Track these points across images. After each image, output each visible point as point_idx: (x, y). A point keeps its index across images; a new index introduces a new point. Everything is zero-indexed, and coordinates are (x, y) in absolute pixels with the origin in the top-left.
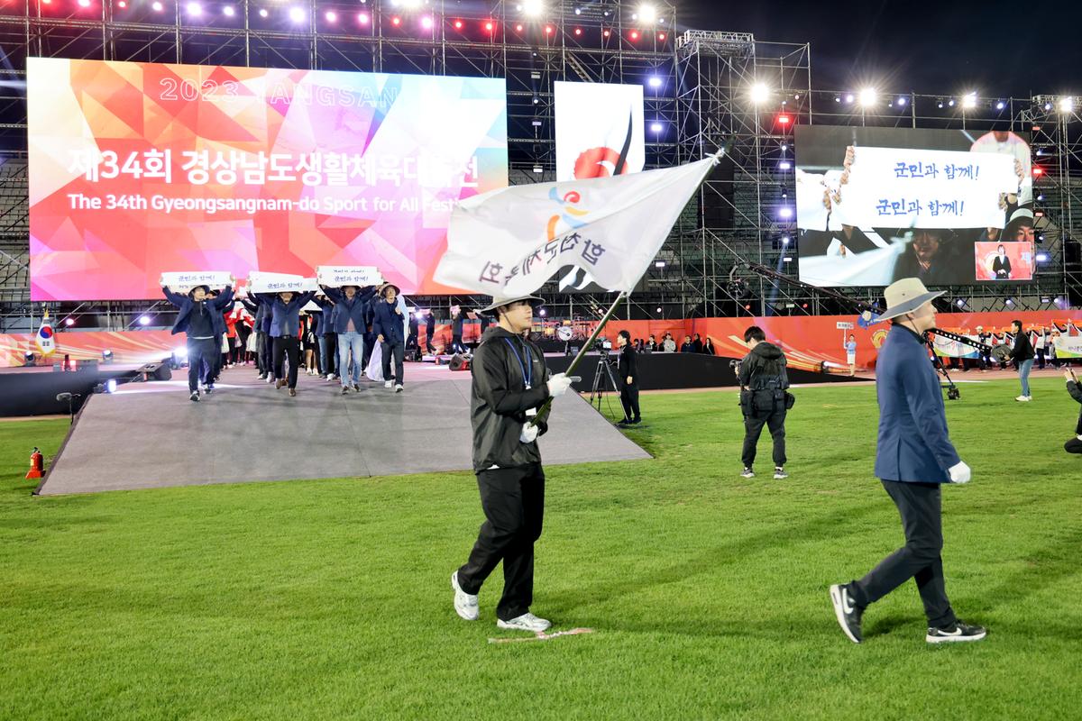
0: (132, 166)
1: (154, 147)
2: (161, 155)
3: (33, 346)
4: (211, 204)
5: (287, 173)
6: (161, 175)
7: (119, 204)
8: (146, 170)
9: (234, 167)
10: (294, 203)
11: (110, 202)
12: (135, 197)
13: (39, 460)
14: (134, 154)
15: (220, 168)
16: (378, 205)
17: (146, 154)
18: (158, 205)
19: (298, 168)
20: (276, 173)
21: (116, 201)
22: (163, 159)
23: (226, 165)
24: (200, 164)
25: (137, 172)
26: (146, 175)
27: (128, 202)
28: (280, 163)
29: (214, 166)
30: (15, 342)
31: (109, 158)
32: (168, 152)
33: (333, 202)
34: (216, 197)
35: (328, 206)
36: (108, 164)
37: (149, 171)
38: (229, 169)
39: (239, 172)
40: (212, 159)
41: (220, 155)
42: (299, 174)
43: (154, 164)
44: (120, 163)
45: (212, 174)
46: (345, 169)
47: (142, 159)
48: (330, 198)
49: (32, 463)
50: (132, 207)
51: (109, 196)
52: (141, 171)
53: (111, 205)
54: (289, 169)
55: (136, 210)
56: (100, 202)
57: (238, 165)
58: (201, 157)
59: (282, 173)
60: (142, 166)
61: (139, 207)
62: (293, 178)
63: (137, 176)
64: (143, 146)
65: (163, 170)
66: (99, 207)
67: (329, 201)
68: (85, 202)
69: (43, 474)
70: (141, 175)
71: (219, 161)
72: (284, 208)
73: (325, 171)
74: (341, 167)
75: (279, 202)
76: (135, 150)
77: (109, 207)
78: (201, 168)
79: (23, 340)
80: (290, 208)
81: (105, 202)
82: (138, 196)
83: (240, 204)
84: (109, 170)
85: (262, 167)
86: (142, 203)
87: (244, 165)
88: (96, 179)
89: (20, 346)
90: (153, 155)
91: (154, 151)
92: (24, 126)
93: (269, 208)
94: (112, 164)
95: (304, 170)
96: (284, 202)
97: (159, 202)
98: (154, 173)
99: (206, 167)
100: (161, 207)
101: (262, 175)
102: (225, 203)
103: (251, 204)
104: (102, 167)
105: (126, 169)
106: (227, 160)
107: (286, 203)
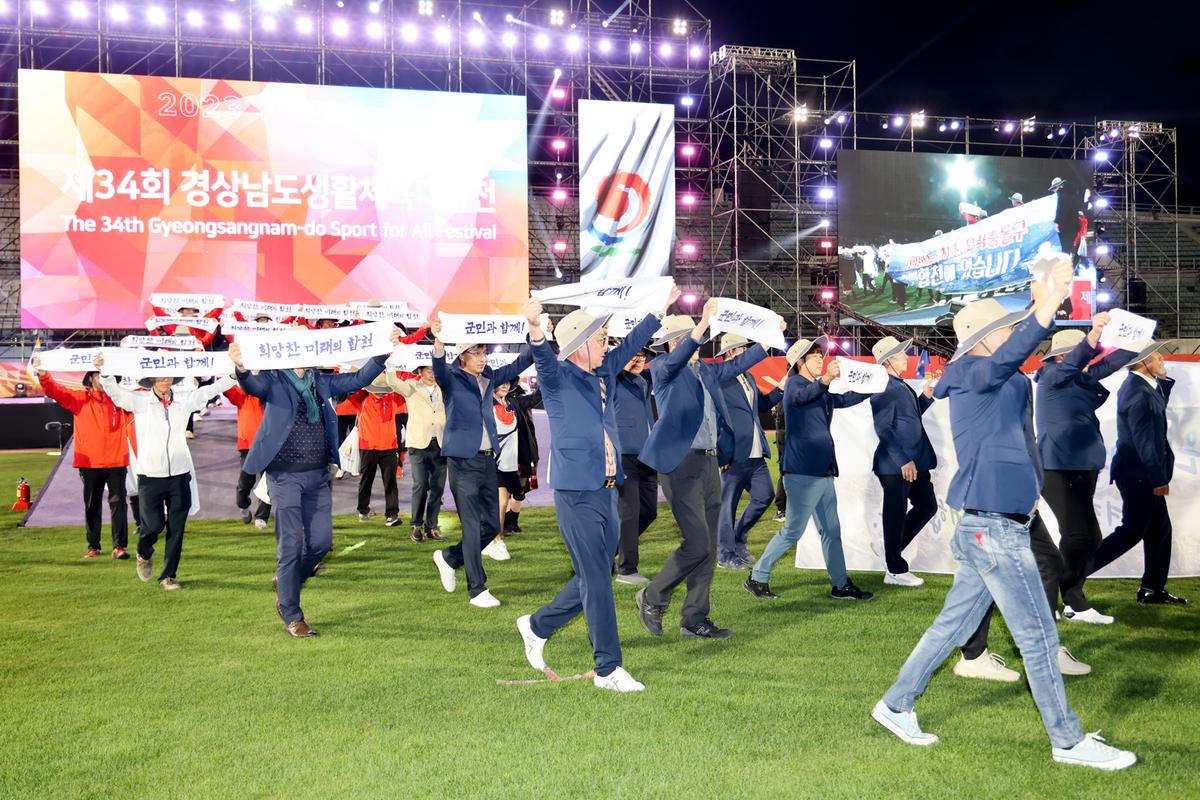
0: (128, 186)
1: (152, 166)
2: (159, 174)
3: (23, 376)
4: (211, 228)
5: (292, 196)
6: (159, 196)
7: (115, 227)
8: (143, 190)
9: (236, 189)
10: (300, 228)
11: (105, 224)
12: (131, 219)
13: (26, 491)
14: (131, 174)
15: (222, 189)
16: (388, 230)
17: (143, 174)
18: (155, 228)
19: (304, 191)
20: (280, 195)
21: (112, 223)
22: (161, 179)
23: (227, 187)
24: (200, 184)
25: (133, 192)
26: (144, 196)
27: (124, 225)
28: (284, 184)
29: (215, 187)
30: (5, 372)
31: (105, 177)
32: (166, 173)
33: (340, 227)
34: (217, 220)
35: (335, 231)
36: (103, 184)
37: (147, 192)
38: (231, 190)
39: (242, 194)
40: (213, 178)
41: (221, 175)
42: (304, 197)
43: (151, 184)
44: (116, 183)
45: (213, 195)
46: (353, 192)
47: (139, 179)
48: (338, 223)
49: (19, 494)
50: (129, 230)
51: (104, 218)
52: (138, 191)
53: (106, 227)
54: (295, 191)
55: (132, 233)
56: (94, 224)
57: (240, 187)
58: (201, 177)
59: (286, 195)
60: (139, 186)
61: (135, 230)
62: (298, 201)
63: (133, 197)
64: (140, 165)
65: (161, 190)
66: (94, 230)
67: (337, 226)
68: (79, 224)
69: (30, 505)
70: (138, 196)
71: (221, 182)
72: (289, 233)
73: (333, 193)
74: (349, 190)
75: (283, 225)
76: (132, 169)
77: (103, 230)
78: (201, 189)
79: (14, 369)
80: (295, 233)
81: (100, 224)
82: (134, 218)
83: (242, 228)
84: (104, 190)
85: (265, 188)
86: (138, 226)
87: (246, 186)
88: (90, 200)
89: (10, 376)
90: (150, 175)
91: (151, 170)
92: (15, 142)
93: (274, 233)
94: (108, 183)
95: (309, 193)
96: (289, 226)
97: (156, 225)
98: (151, 194)
99: (207, 188)
100: (159, 230)
101: (265, 196)
102: (226, 226)
103: (253, 228)
104: (97, 187)
105: (122, 190)
106: (228, 180)
107: (291, 228)
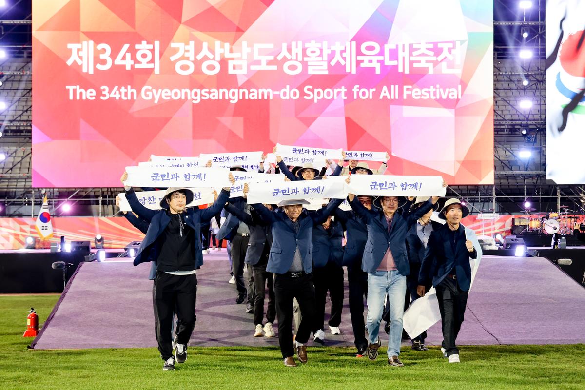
0: (124, 58)
1: (144, 40)
2: (151, 47)
3: (33, 230)
4: (196, 94)
5: (269, 63)
6: (151, 66)
7: (112, 95)
8: (137, 62)
9: (218, 58)
10: (276, 93)
11: (104, 93)
12: (126, 88)
13: (35, 320)
14: (126, 46)
15: (206, 58)
16: (358, 93)
17: (137, 46)
18: (147, 95)
19: (279, 58)
20: (258, 63)
21: (110, 92)
22: (152, 51)
23: (211, 56)
24: (187, 55)
25: (128, 63)
26: (137, 66)
27: (120, 93)
28: (262, 52)
29: (199, 57)
30: (18, 226)
31: (104, 50)
32: (157, 44)
33: (312, 91)
34: (201, 87)
35: (309, 95)
36: (102, 56)
37: (140, 63)
38: (214, 59)
39: (224, 62)
40: (198, 50)
41: (205, 45)
42: (280, 63)
43: (144, 56)
44: (114, 56)
45: (198, 64)
46: (325, 58)
47: (133, 51)
48: (311, 87)
49: (29, 322)
50: (124, 98)
51: (102, 88)
52: (132, 62)
53: (104, 95)
54: (272, 58)
55: (127, 100)
56: (94, 93)
57: (222, 55)
58: (187, 48)
59: (264, 63)
60: (134, 58)
61: (129, 98)
62: (274, 68)
63: (128, 68)
64: (135, 38)
65: (152, 61)
66: (94, 98)
67: (308, 90)
68: (81, 94)
69: (38, 332)
70: (132, 66)
71: (205, 52)
72: (266, 98)
73: (306, 59)
74: (321, 55)
75: (260, 91)
76: (127, 43)
77: (102, 98)
78: (188, 58)
79: (25, 224)
80: (271, 98)
81: (99, 93)
82: (129, 87)
83: (224, 93)
84: (104, 62)
85: (245, 57)
86: (132, 94)
87: (228, 55)
88: (91, 72)
89: (22, 230)
90: (143, 47)
91: (144, 43)
92: (28, 22)
93: (252, 98)
94: (106, 56)
95: (285, 59)
96: (265, 91)
97: (148, 93)
98: (144, 65)
99: (192, 58)
100: (150, 98)
101: (244, 64)
102: (209, 93)
103: (233, 94)
104: (98, 60)
105: (118, 61)
106: (212, 51)
107: (267, 92)
